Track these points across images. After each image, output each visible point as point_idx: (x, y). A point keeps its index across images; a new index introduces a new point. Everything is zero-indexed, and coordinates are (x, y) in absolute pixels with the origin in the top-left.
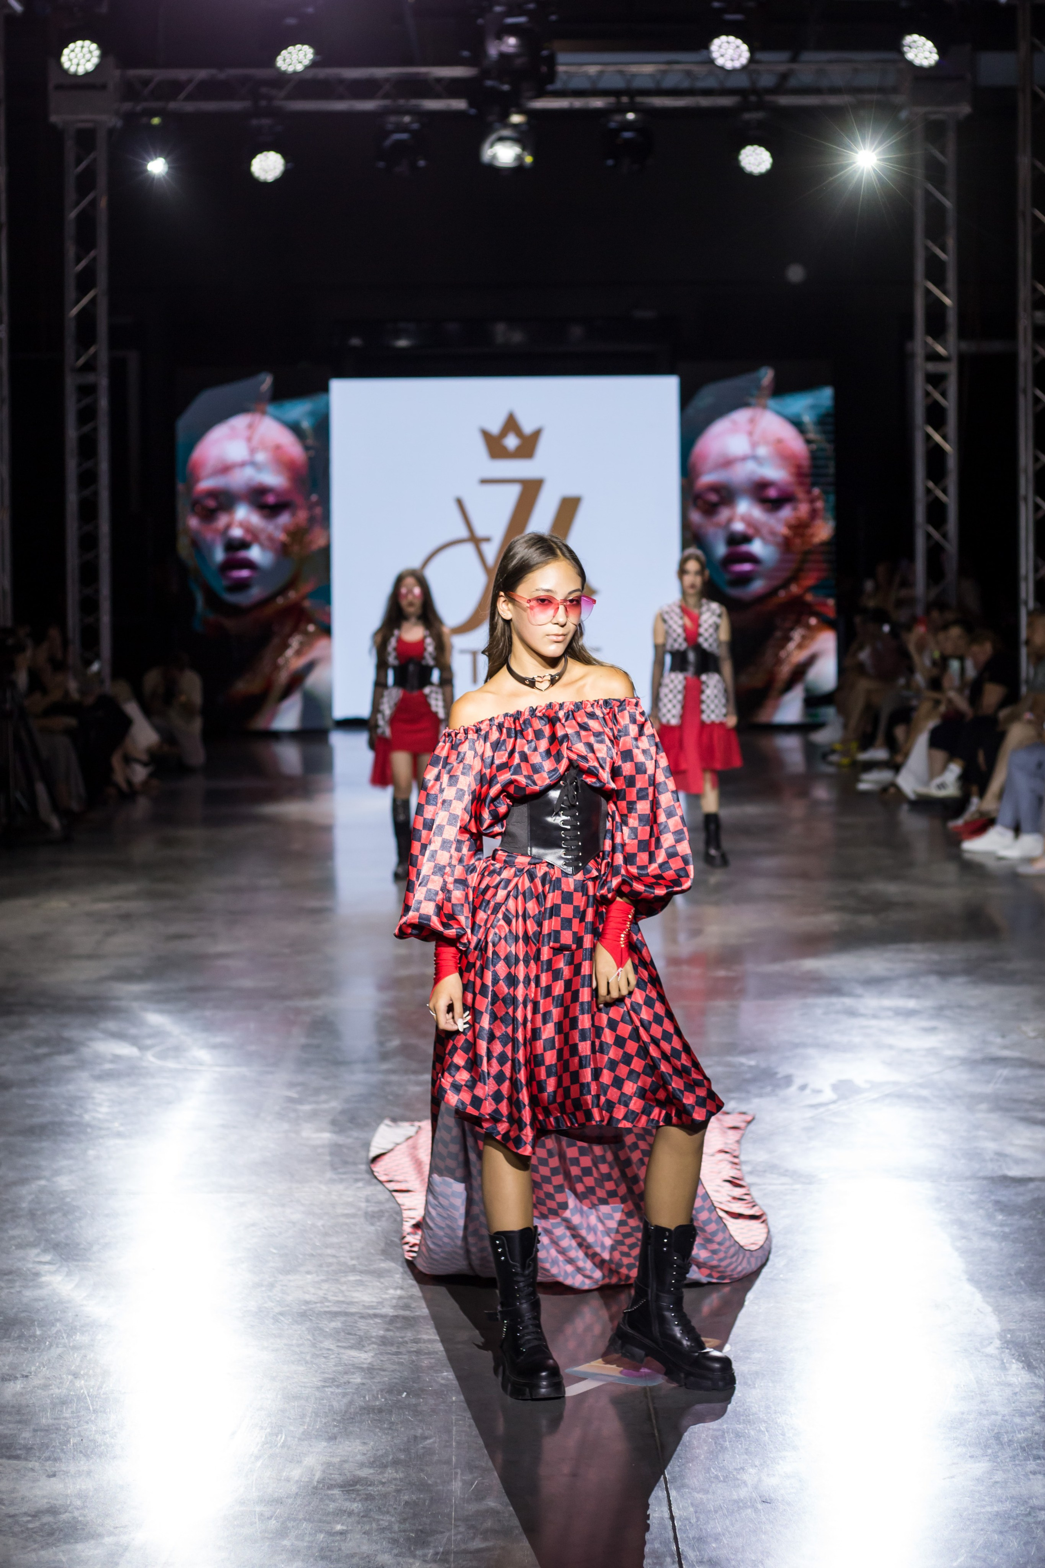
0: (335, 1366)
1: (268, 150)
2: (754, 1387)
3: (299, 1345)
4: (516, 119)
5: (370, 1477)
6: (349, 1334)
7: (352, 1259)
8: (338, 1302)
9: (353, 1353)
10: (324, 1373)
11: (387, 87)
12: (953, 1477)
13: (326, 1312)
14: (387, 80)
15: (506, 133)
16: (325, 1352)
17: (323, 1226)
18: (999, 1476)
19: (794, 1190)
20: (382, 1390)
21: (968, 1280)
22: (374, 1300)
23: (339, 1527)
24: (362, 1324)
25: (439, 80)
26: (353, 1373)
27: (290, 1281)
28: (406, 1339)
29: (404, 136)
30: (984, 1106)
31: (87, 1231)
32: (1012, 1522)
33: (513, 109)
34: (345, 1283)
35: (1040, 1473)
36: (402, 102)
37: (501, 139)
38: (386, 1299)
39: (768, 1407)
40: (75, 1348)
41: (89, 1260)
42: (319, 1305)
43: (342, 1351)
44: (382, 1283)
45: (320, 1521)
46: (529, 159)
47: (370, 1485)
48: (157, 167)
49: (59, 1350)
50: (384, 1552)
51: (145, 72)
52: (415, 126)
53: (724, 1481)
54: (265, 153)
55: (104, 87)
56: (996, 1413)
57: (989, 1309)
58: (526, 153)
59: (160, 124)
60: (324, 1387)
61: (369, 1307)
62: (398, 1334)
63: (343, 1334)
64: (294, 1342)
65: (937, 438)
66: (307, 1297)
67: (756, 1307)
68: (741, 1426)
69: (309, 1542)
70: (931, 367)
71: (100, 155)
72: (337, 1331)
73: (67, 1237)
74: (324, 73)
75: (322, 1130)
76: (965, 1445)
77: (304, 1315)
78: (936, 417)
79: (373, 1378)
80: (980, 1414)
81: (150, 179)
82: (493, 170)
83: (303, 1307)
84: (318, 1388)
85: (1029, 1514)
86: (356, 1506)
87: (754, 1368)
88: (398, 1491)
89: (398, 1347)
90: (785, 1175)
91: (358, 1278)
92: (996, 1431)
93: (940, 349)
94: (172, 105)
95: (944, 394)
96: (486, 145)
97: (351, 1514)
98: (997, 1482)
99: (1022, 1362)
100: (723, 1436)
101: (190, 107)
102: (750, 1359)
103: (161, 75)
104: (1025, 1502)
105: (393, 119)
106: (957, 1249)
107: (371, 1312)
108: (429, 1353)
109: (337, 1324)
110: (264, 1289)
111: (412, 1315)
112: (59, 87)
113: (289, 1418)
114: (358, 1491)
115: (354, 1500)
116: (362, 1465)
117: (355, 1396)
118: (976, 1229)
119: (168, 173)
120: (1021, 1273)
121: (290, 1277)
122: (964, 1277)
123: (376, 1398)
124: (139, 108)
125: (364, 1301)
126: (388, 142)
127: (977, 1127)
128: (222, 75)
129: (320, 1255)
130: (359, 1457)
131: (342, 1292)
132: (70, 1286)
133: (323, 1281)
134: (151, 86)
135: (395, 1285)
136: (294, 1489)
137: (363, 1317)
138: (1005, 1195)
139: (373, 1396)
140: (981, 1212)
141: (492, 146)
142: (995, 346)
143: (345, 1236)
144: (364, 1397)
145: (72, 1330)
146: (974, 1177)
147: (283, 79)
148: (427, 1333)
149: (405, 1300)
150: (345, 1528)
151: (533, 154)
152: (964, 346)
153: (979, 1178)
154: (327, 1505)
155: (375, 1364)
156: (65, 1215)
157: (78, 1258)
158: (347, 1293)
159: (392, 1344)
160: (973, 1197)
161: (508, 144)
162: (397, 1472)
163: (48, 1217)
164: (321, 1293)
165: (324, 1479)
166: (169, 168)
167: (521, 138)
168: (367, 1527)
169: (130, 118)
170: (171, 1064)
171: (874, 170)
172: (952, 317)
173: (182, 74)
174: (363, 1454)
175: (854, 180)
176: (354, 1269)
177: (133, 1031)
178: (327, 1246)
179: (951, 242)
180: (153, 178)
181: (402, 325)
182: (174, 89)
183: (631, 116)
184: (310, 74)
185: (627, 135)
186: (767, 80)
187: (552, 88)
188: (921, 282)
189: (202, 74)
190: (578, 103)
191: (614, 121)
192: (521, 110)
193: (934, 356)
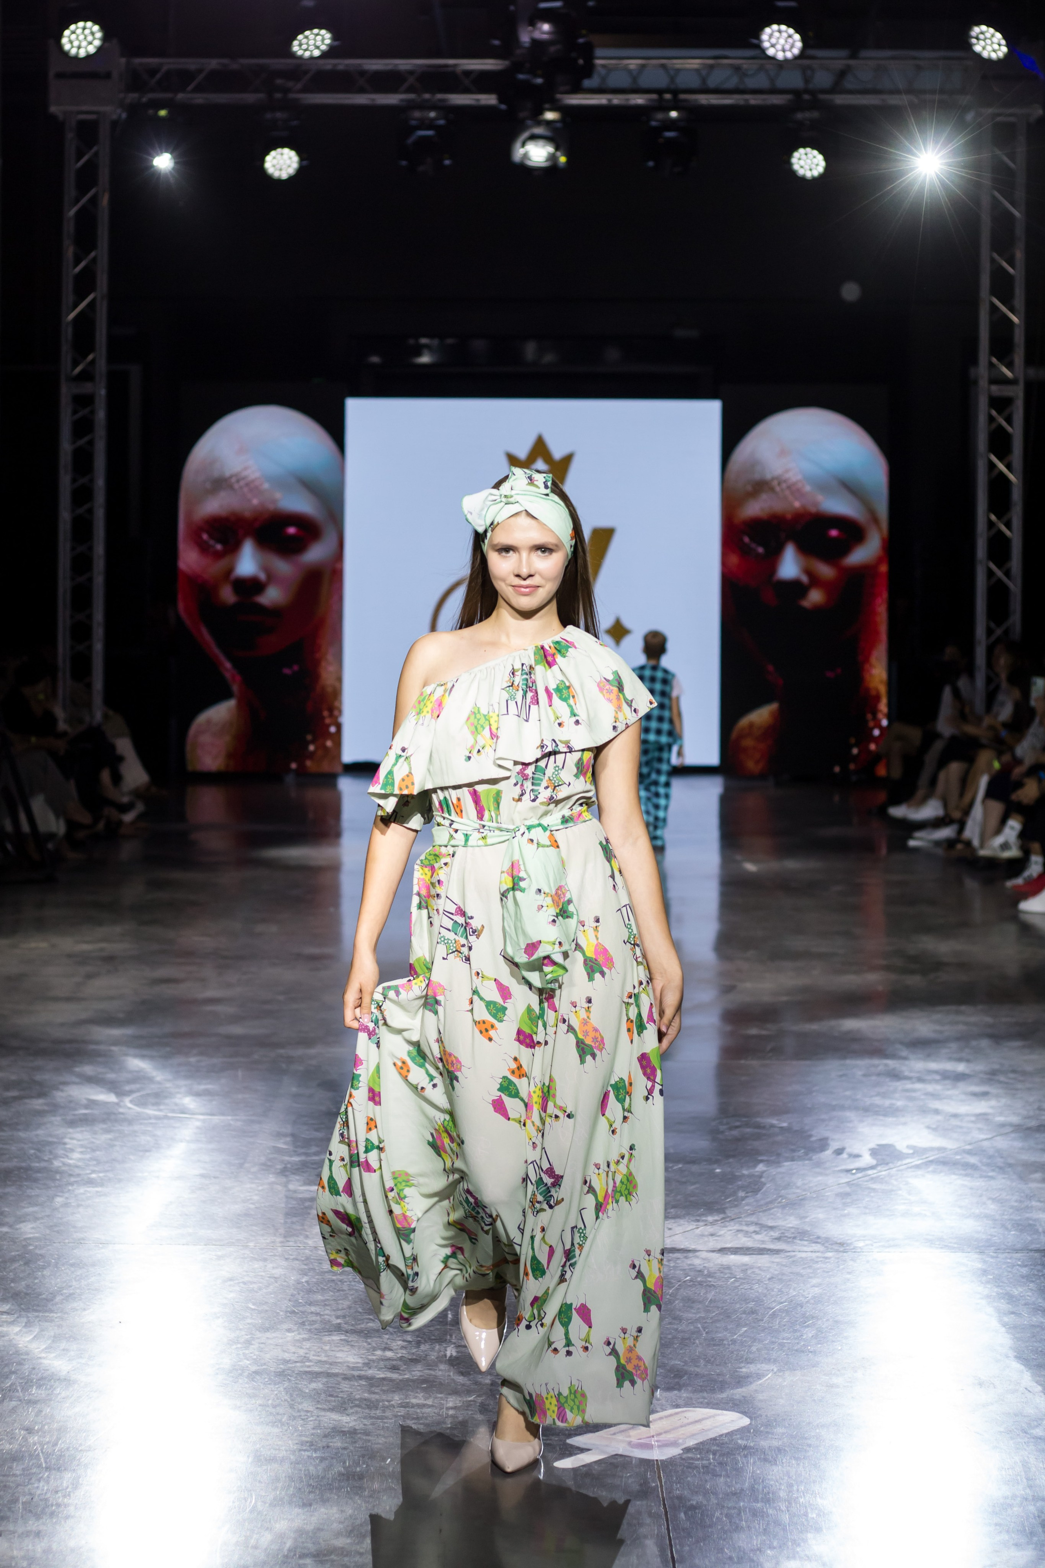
0: (314, 1429)
1: (283, 147)
2: (776, 1464)
3: (275, 1407)
4: (550, 116)
6: (331, 1396)
7: (338, 1317)
8: (320, 1361)
9: (335, 1416)
10: (300, 1436)
11: (411, 80)
13: (306, 1372)
14: (411, 73)
15: (538, 131)
16: (303, 1413)
17: (307, 1282)
19: (826, 1258)
20: (363, 1456)
21: (1016, 1357)
22: (360, 1360)
24: (345, 1386)
25: (467, 73)
26: (333, 1437)
27: (268, 1338)
28: (392, 1403)
29: (430, 133)
30: (1038, 1175)
31: (51, 1280)
33: (547, 106)
34: (329, 1342)
36: (427, 96)
37: (533, 138)
38: (373, 1361)
39: (790, 1486)
40: (30, 1402)
41: (51, 1311)
42: (298, 1364)
43: (323, 1413)
44: (369, 1344)
46: (563, 159)
47: (346, 1556)
48: (163, 162)
49: (13, 1403)
51: (152, 61)
52: (442, 122)
53: (739, 1563)
54: (279, 150)
55: (108, 76)
58: (558, 153)
59: (166, 116)
60: (300, 1450)
61: (353, 1369)
62: (384, 1397)
63: (323, 1396)
64: (270, 1402)
65: (1001, 467)
66: (287, 1356)
67: (780, 1380)
68: (759, 1505)
70: (997, 390)
71: (103, 149)
72: (317, 1393)
73: (28, 1286)
74: (341, 63)
76: (1008, 1532)
77: (281, 1374)
78: (1000, 444)
79: (355, 1442)
80: (1026, 1499)
81: (156, 175)
82: (525, 170)
83: (282, 1366)
84: (294, 1452)
87: (775, 1443)
89: (384, 1411)
90: (817, 1243)
91: (343, 1337)
93: (1006, 371)
94: (180, 96)
95: (1009, 420)
96: (518, 144)
100: (739, 1514)
101: (199, 99)
102: (772, 1434)
103: (169, 64)
105: (417, 114)
106: (1004, 1325)
107: (356, 1373)
108: (418, 1418)
109: (317, 1385)
110: (239, 1346)
111: (401, 1377)
112: (60, 76)
113: (260, 1482)
114: (333, 1561)
116: (338, 1534)
117: (335, 1461)
118: (1025, 1304)
119: (174, 169)
121: (268, 1335)
122: (1011, 1354)
123: (358, 1464)
124: (144, 100)
125: (348, 1362)
126: (411, 140)
127: (1030, 1198)
128: (234, 66)
129: (303, 1312)
130: (335, 1526)
131: (326, 1351)
132: (29, 1338)
133: (304, 1340)
134: (158, 76)
135: (383, 1346)
136: (262, 1557)
137: (346, 1378)
139: (354, 1461)
140: (1032, 1285)
141: (523, 145)
143: (332, 1293)
144: (344, 1462)
145: (28, 1383)
146: (1025, 1249)
147: (300, 67)
148: (416, 1397)
149: (394, 1363)
152: (1032, 372)
153: (1031, 1250)
155: (357, 1427)
156: (27, 1263)
157: (39, 1308)
158: (331, 1353)
159: (377, 1408)
160: (1024, 1271)
161: (541, 142)
163: (8, 1264)
164: (302, 1352)
165: (296, 1548)
166: (176, 163)
167: (554, 136)
169: (134, 110)
170: (150, 1111)
171: (937, 175)
172: (1019, 337)
173: (191, 64)
174: (340, 1522)
175: (916, 187)
176: (338, 1328)
177: (111, 1076)
178: (311, 1304)
179: (1019, 255)
180: (160, 174)
181: (424, 341)
182: (184, 78)
183: (674, 114)
184: (329, 64)
185: (670, 134)
186: (823, 79)
187: (587, 83)
188: (987, 298)
189: (214, 64)
190: (617, 100)
191: (656, 120)
192: (556, 106)
193: (1001, 381)
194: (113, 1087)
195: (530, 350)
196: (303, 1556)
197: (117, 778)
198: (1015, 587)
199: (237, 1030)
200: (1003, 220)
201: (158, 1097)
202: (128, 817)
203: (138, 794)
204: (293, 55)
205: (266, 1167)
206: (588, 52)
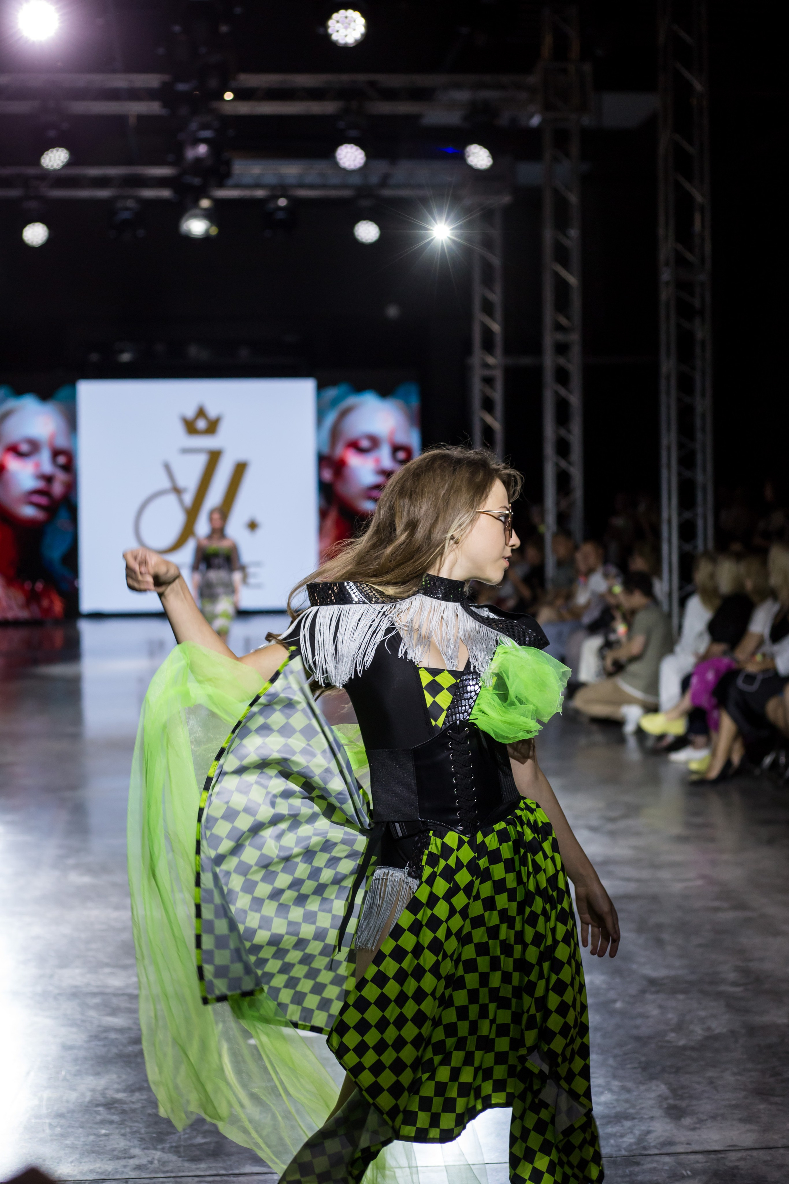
4: (205, 203)
5: (124, 1098)
11: (117, 181)
14: (116, 177)
15: (198, 212)
23: (103, 1132)
25: (152, 177)
29: (128, 214)
33: (203, 197)
34: (102, 974)
36: (126, 191)
37: (195, 217)
45: (91, 1128)
46: (214, 230)
47: (124, 1104)
50: (134, 1147)
52: (136, 207)
54: (33, 226)
58: (212, 226)
61: (119, 989)
65: (489, 420)
69: (83, 1141)
70: (486, 372)
74: (76, 171)
78: (488, 405)
82: (189, 239)
83: (74, 990)
86: (116, 1118)
88: (143, 1107)
93: (491, 361)
95: (493, 391)
96: (184, 221)
97: (111, 1122)
105: (121, 202)
114: (116, 1107)
115: (114, 1114)
117: (112, 1046)
125: (115, 985)
126: (117, 220)
130: (116, 1086)
141: (187, 221)
142: (528, 361)
147: (46, 174)
150: (107, 1132)
152: (507, 359)
154: (95, 1117)
161: (200, 220)
162: (142, 1095)
167: (208, 215)
168: (123, 1131)
172: (499, 339)
174: (119, 1084)
179: (498, 287)
183: (282, 202)
184: (66, 173)
185: (281, 215)
186: (375, 180)
187: (229, 182)
188: (478, 315)
190: (246, 193)
191: (271, 206)
192: (208, 197)
193: (486, 366)
196: (97, 1105)
204: (42, 167)
206: (228, 163)
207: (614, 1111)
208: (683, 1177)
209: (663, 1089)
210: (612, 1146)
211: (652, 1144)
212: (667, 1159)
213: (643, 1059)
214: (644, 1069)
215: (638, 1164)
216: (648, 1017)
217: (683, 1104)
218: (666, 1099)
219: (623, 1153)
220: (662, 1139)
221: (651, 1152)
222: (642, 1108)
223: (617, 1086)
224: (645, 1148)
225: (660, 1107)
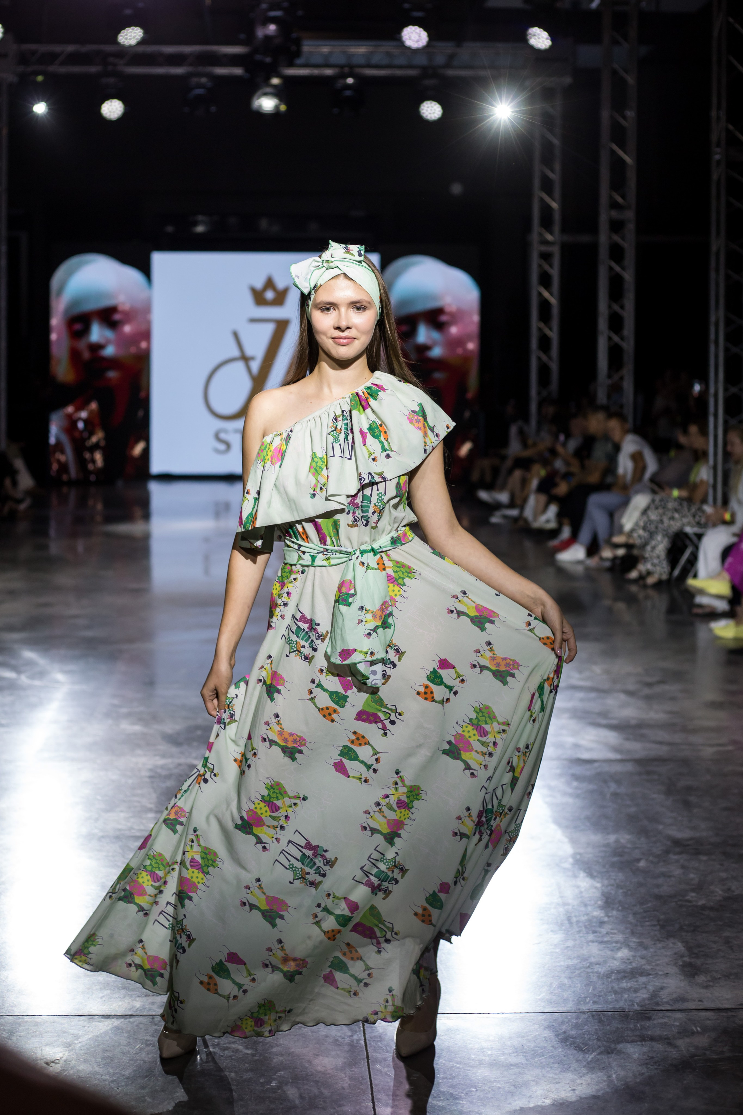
4: (275, 81)
11: (191, 59)
12: (539, 943)
13: (132, 837)
14: (192, 54)
15: (269, 90)
18: (570, 943)
25: (226, 55)
27: (109, 816)
29: (202, 91)
30: (566, 715)
32: (577, 972)
33: (273, 75)
35: (596, 942)
36: (201, 69)
37: (266, 94)
42: (127, 832)
46: (283, 108)
48: (40, 108)
51: (33, 47)
52: (209, 85)
54: (111, 100)
56: (568, 904)
57: (566, 840)
58: (281, 104)
59: (42, 80)
65: (547, 293)
66: (120, 827)
70: (544, 248)
71: (3, 100)
74: (150, 49)
75: (133, 724)
77: (117, 838)
78: (545, 280)
80: (558, 905)
81: (35, 116)
82: (260, 115)
85: (588, 967)
92: (569, 915)
93: (549, 237)
94: (51, 68)
96: (255, 98)
98: (568, 947)
99: (587, 873)
101: (63, 70)
103: (43, 48)
104: (586, 960)
105: (194, 80)
106: (546, 803)
118: (559, 791)
119: (48, 113)
120: (588, 818)
121: (109, 814)
124: (28, 70)
126: (192, 95)
127: (562, 728)
128: (83, 49)
129: (130, 801)
134: (37, 55)
138: (578, 770)
140: (563, 780)
141: (259, 98)
142: (585, 238)
146: (559, 759)
147: (124, 52)
151: (287, 104)
152: (565, 236)
153: (562, 759)
160: (558, 771)
161: (270, 97)
164: (129, 824)
166: (49, 109)
167: (278, 93)
169: (22, 76)
170: (37, 683)
171: (509, 119)
172: (557, 217)
173: (57, 48)
175: (495, 126)
176: (150, 810)
177: (13, 662)
178: (134, 795)
179: (557, 166)
180: (38, 116)
181: (200, 218)
182: (52, 58)
183: (350, 81)
184: (141, 49)
185: (348, 93)
186: (440, 60)
187: (299, 61)
188: (539, 193)
189: (70, 48)
190: (316, 72)
191: (339, 84)
192: (279, 75)
193: (546, 242)
194: (14, 668)
195: (264, 224)
197: (15, 483)
198: (554, 367)
199: (89, 634)
200: (547, 147)
201: (42, 674)
202: (23, 507)
203: (29, 493)
204: (118, 44)
205: (108, 715)
206: (298, 42)
207: (630, 967)
208: (693, 1033)
209: (680, 946)
210: (626, 1000)
211: (664, 1000)
212: (678, 1015)
213: (662, 917)
214: (662, 927)
215: (649, 1019)
216: (670, 877)
217: (699, 962)
218: (682, 956)
219: (636, 1007)
220: (675, 996)
221: (663, 1008)
222: (658, 965)
223: (635, 942)
224: (657, 1004)
225: (675, 964)
